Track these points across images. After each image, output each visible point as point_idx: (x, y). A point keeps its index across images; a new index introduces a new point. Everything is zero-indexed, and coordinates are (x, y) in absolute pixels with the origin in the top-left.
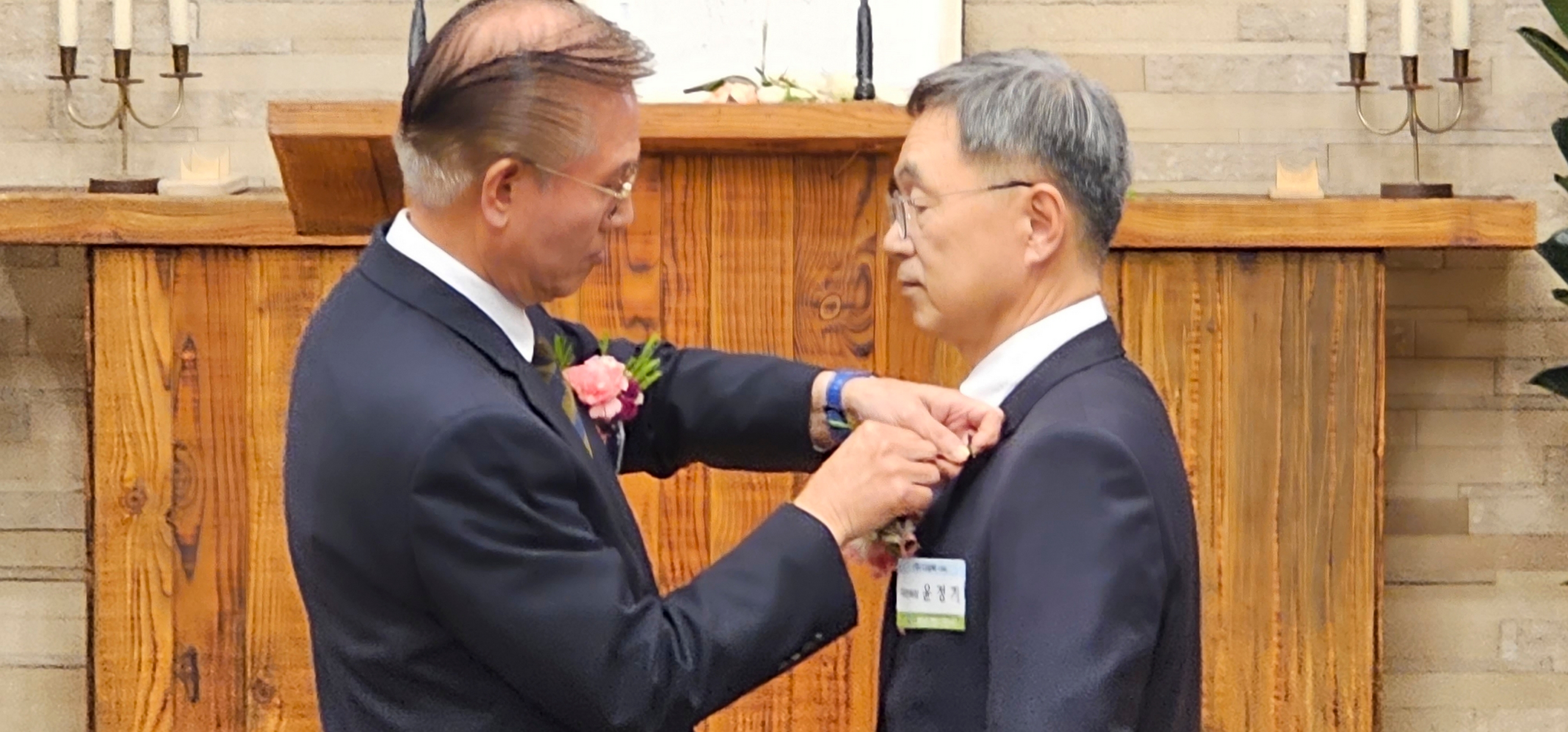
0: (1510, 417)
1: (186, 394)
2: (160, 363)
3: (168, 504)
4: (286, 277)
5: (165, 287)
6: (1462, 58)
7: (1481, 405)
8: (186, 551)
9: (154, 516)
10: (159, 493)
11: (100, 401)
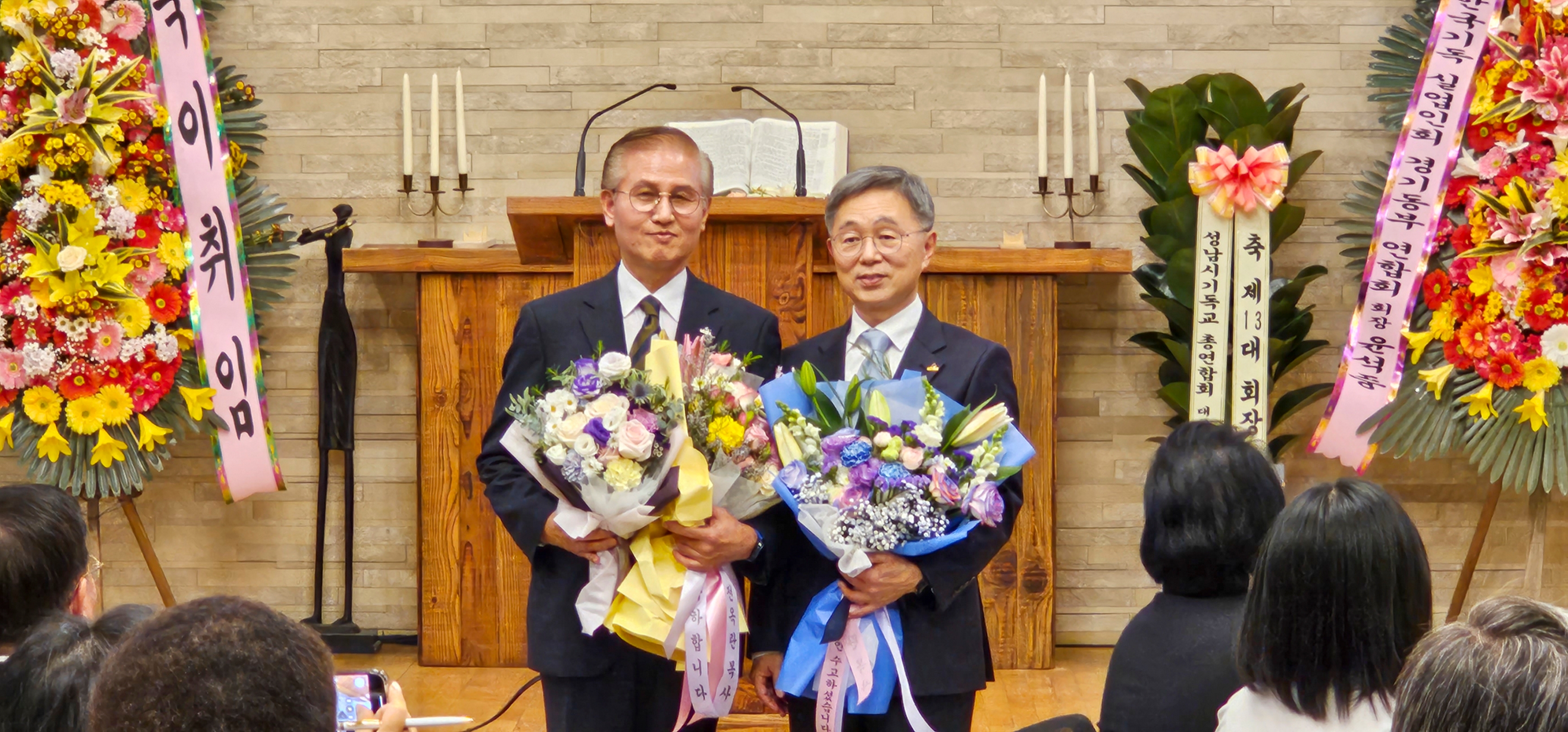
0: (1119, 358)
1: (466, 346)
2: (453, 330)
3: (457, 400)
4: (514, 288)
5: (456, 292)
6: (1094, 180)
7: (1104, 352)
8: (466, 424)
9: (450, 407)
10: (452, 395)
11: (423, 350)
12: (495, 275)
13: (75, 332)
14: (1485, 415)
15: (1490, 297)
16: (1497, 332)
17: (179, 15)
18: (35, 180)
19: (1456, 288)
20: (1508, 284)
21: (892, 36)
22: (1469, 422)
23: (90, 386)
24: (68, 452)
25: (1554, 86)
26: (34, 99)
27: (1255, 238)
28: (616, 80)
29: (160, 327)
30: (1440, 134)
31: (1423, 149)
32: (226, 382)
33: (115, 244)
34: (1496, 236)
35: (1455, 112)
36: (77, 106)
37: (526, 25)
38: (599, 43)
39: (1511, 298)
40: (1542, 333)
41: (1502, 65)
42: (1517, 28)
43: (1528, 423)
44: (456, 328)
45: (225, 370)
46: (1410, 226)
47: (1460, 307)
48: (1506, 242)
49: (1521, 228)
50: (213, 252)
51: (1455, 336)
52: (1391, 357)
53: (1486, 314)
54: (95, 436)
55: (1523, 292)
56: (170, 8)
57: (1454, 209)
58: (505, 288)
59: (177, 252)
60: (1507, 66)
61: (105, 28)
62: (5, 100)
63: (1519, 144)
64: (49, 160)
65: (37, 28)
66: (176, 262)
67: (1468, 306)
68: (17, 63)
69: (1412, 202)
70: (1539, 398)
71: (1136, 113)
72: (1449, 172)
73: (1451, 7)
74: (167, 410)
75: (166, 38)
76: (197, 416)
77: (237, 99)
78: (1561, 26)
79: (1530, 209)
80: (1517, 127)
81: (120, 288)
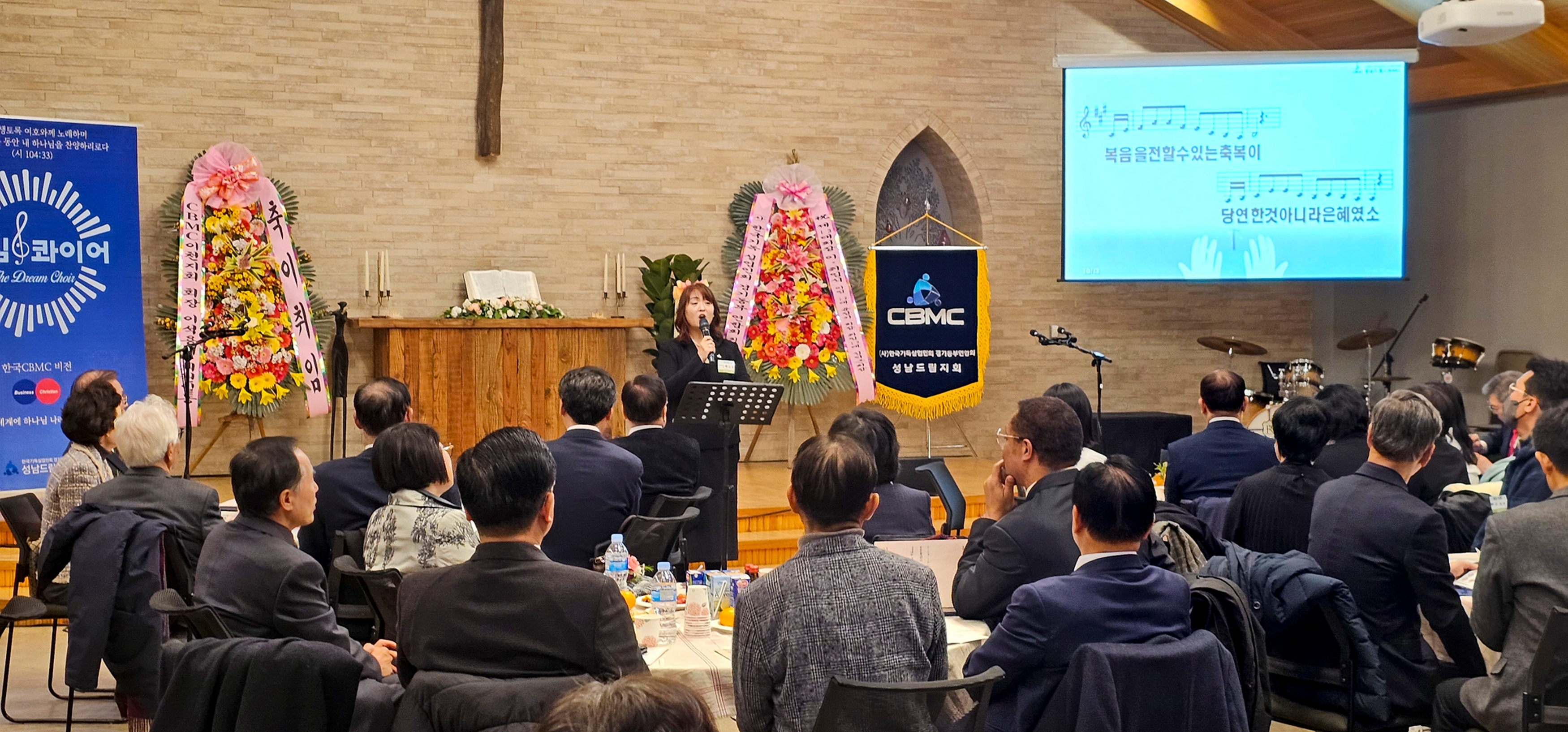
1: (407, 356)
4: (426, 334)
5: (408, 336)
11: (391, 358)
13: (254, 351)
14: (775, 378)
15: (777, 335)
16: (779, 347)
17: (279, 226)
18: (229, 291)
19: (762, 332)
20: (782, 330)
21: (547, 239)
22: (769, 381)
23: (258, 372)
24: (250, 400)
25: (793, 259)
26: (227, 258)
28: (444, 255)
29: (283, 349)
30: (751, 276)
31: (746, 282)
32: (310, 371)
33: (267, 316)
34: (778, 313)
35: (756, 269)
36: (245, 262)
37: (408, 233)
38: (437, 240)
39: (785, 335)
40: (795, 348)
41: (772, 251)
42: (777, 238)
43: (793, 379)
44: (403, 349)
45: (309, 367)
46: (742, 309)
47: (764, 339)
48: (784, 315)
49: (786, 310)
50: (300, 320)
51: (763, 349)
53: (775, 341)
54: (260, 393)
55: (788, 333)
56: (275, 223)
57: (759, 303)
58: (422, 333)
59: (286, 320)
60: (776, 252)
61: (251, 231)
62: (212, 259)
63: (782, 280)
64: (236, 283)
65: (224, 230)
66: (287, 324)
67: (767, 338)
68: (217, 244)
69: (742, 301)
70: (796, 371)
71: (645, 269)
72: (755, 290)
73: (750, 231)
74: (287, 382)
75: (273, 235)
76: (298, 385)
77: (303, 260)
78: (794, 238)
79: (790, 303)
80: (780, 274)
81: (272, 334)
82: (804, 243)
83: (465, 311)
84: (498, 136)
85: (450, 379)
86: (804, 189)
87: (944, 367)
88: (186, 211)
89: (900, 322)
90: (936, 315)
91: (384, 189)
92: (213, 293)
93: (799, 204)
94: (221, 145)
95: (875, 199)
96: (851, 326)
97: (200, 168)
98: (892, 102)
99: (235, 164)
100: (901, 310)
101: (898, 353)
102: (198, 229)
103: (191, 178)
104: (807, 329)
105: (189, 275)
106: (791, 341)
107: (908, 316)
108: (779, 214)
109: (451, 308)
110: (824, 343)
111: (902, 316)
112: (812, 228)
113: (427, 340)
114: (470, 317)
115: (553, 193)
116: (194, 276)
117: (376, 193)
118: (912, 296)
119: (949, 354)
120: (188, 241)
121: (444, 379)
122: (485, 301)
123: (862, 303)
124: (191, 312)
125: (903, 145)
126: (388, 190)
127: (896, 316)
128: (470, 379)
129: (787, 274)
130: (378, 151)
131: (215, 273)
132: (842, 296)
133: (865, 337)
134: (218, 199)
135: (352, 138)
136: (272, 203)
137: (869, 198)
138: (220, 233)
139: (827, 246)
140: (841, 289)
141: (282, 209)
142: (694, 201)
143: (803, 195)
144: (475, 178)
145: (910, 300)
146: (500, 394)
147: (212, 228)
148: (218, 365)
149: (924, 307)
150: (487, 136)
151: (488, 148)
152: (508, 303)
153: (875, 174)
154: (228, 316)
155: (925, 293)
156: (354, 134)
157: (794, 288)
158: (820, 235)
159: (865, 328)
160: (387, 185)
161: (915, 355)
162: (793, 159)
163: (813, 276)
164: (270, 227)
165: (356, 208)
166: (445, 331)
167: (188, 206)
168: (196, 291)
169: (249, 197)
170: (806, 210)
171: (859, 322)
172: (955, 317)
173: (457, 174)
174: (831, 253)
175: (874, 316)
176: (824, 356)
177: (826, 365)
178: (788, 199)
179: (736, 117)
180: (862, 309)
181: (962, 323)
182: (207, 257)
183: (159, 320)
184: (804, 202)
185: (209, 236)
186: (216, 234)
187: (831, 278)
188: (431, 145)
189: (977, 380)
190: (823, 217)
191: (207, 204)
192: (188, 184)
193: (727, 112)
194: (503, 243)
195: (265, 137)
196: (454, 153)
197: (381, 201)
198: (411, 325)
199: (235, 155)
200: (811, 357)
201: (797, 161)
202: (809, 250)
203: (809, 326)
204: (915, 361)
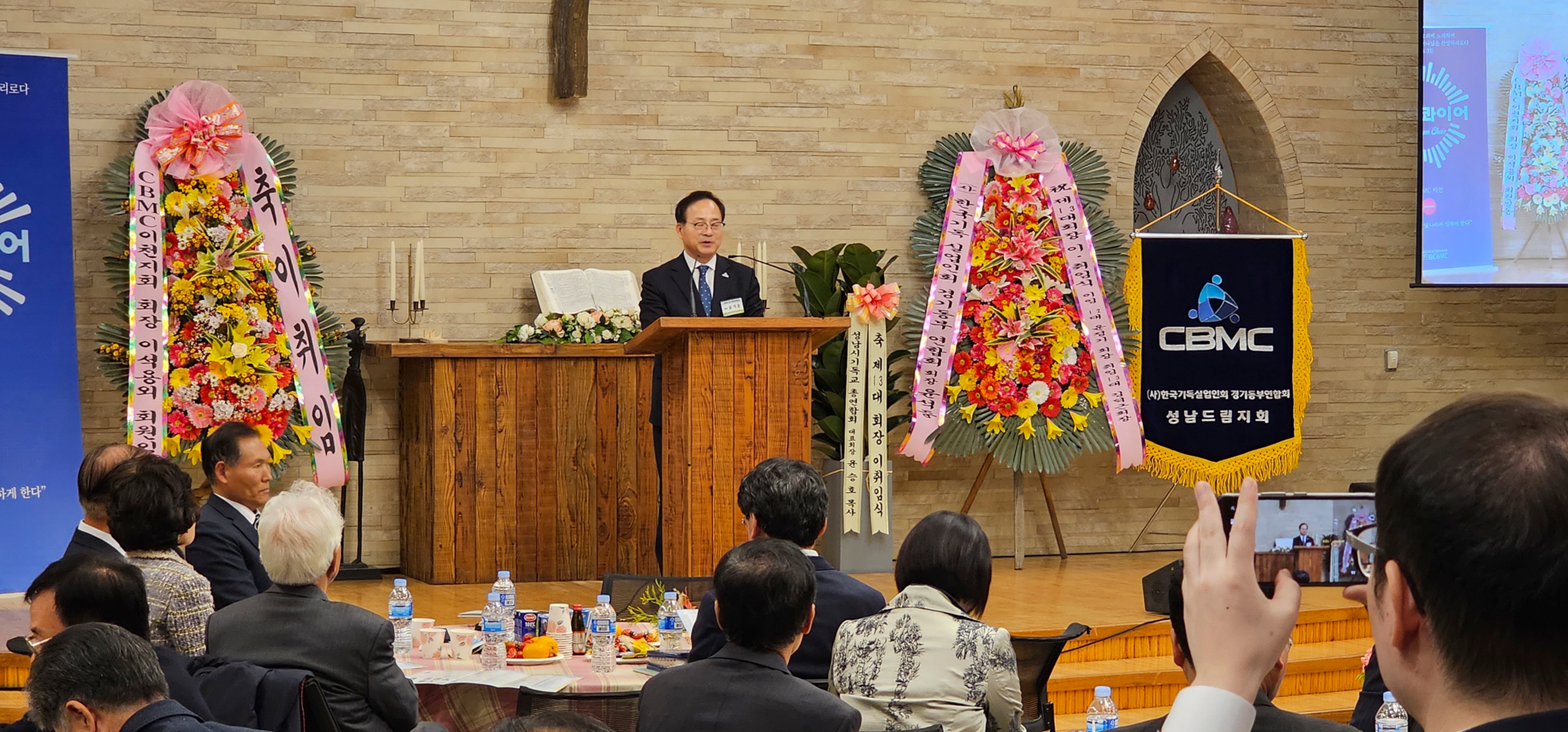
1: (459, 400)
2: (452, 391)
3: (454, 431)
5: (453, 369)
8: (459, 444)
9: (450, 435)
10: (451, 428)
11: (436, 402)
12: (476, 358)
13: (242, 394)
14: (997, 432)
15: (999, 366)
16: (1002, 385)
17: (269, 205)
18: (203, 303)
19: (976, 362)
20: (1007, 360)
21: (650, 221)
22: (987, 436)
25: (1021, 252)
26: (200, 255)
27: (879, 335)
28: (500, 246)
29: (282, 391)
30: (955, 277)
31: (948, 285)
32: (319, 422)
33: (259, 341)
34: (1002, 333)
35: (966, 266)
36: (226, 259)
37: (450, 214)
38: (491, 224)
39: (1011, 367)
40: (1027, 386)
41: (988, 239)
42: (994, 220)
43: (1023, 434)
44: (453, 389)
45: (318, 416)
46: (944, 327)
47: (978, 373)
48: (1009, 336)
49: (1013, 329)
50: (303, 346)
51: (977, 388)
52: (938, 399)
53: (996, 376)
55: (1017, 364)
56: (264, 201)
57: (968, 318)
58: (481, 366)
59: (284, 346)
60: (993, 240)
61: (231, 213)
62: (177, 255)
63: (1003, 283)
64: (215, 292)
65: (194, 213)
66: (285, 352)
67: (984, 371)
68: (184, 233)
69: (944, 314)
70: (1029, 422)
71: (796, 265)
72: (963, 297)
73: (953, 206)
74: (287, 439)
75: (262, 219)
76: (303, 442)
77: (306, 255)
78: (1022, 219)
79: (1018, 319)
80: (1001, 273)
81: (268, 368)
82: (1036, 227)
83: (539, 332)
84: (585, 68)
85: (520, 435)
86: (1033, 145)
87: (1245, 416)
88: (138, 182)
89: (1180, 348)
90: (1231, 338)
91: (415, 149)
92: (181, 306)
93: (1027, 168)
94: (188, 85)
95: (1133, 160)
96: (1106, 353)
97: (158, 119)
98: (1157, 16)
99: (207, 114)
100: (1180, 330)
101: (1174, 395)
102: (155, 211)
103: (143, 134)
104: (1044, 356)
105: (145, 280)
106: (1020, 376)
107: (1189, 338)
108: (996, 182)
109: (518, 327)
110: (1070, 378)
111: (1180, 339)
112: (1045, 203)
113: (488, 375)
114: (546, 341)
115: (660, 152)
116: (152, 281)
117: (404, 154)
118: (1196, 307)
119: (1251, 395)
120: (143, 229)
121: (512, 434)
122: (568, 316)
123: (1122, 318)
124: (149, 335)
125: (1173, 79)
126: (422, 149)
127: (1173, 339)
128: (550, 435)
129: (1014, 276)
130: (407, 92)
131: (180, 276)
132: (1094, 308)
133: (1126, 371)
134: (183, 165)
135: (370, 72)
136: (259, 171)
137: (1124, 158)
138: (186, 216)
139: (1068, 231)
140: (1090, 297)
141: (275, 181)
142: (867, 161)
143: (1033, 155)
144: (548, 131)
145: (1192, 314)
146: (592, 457)
147: (176, 208)
148: (190, 415)
149: (1214, 325)
150: (568, 68)
151: (570, 87)
152: (603, 319)
153: (1132, 123)
154: (204, 340)
155: (1215, 303)
156: (374, 66)
157: (1022, 295)
158: (1058, 216)
159: (1128, 356)
160: (420, 143)
161: (1199, 397)
162: (1014, 100)
163: (1052, 277)
164: (257, 206)
165: (376, 178)
166: (513, 363)
167: (141, 176)
168: (155, 302)
169: (229, 163)
170: (1036, 176)
171: (1119, 347)
172: (1260, 339)
173: (523, 125)
174: (1075, 243)
175: (1140, 337)
176: (1069, 399)
177: (1071, 412)
178: (1009, 160)
179: (930, 37)
180: (1123, 326)
181: (1270, 348)
182: (168, 252)
183: (103, 346)
184: (1033, 163)
185: (171, 221)
186: (181, 218)
187: (1077, 280)
188: (483, 83)
189: (1293, 436)
190: (1062, 187)
191: (168, 172)
192: (140, 144)
193: (916, 30)
194: (586, 226)
195: (244, 73)
196: (516, 93)
197: (411, 165)
198: (465, 353)
199: (207, 100)
200: (1050, 401)
201: (1019, 104)
202: (1042, 237)
203: (1047, 353)
204: (1200, 405)
